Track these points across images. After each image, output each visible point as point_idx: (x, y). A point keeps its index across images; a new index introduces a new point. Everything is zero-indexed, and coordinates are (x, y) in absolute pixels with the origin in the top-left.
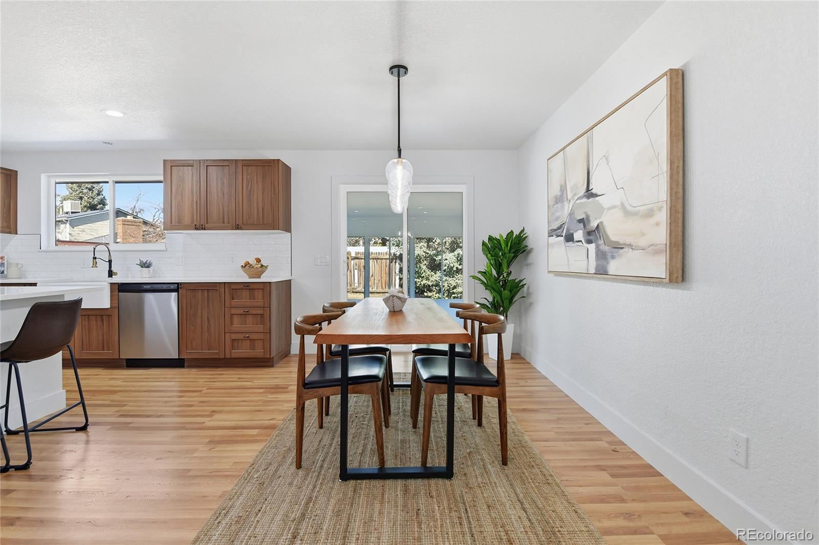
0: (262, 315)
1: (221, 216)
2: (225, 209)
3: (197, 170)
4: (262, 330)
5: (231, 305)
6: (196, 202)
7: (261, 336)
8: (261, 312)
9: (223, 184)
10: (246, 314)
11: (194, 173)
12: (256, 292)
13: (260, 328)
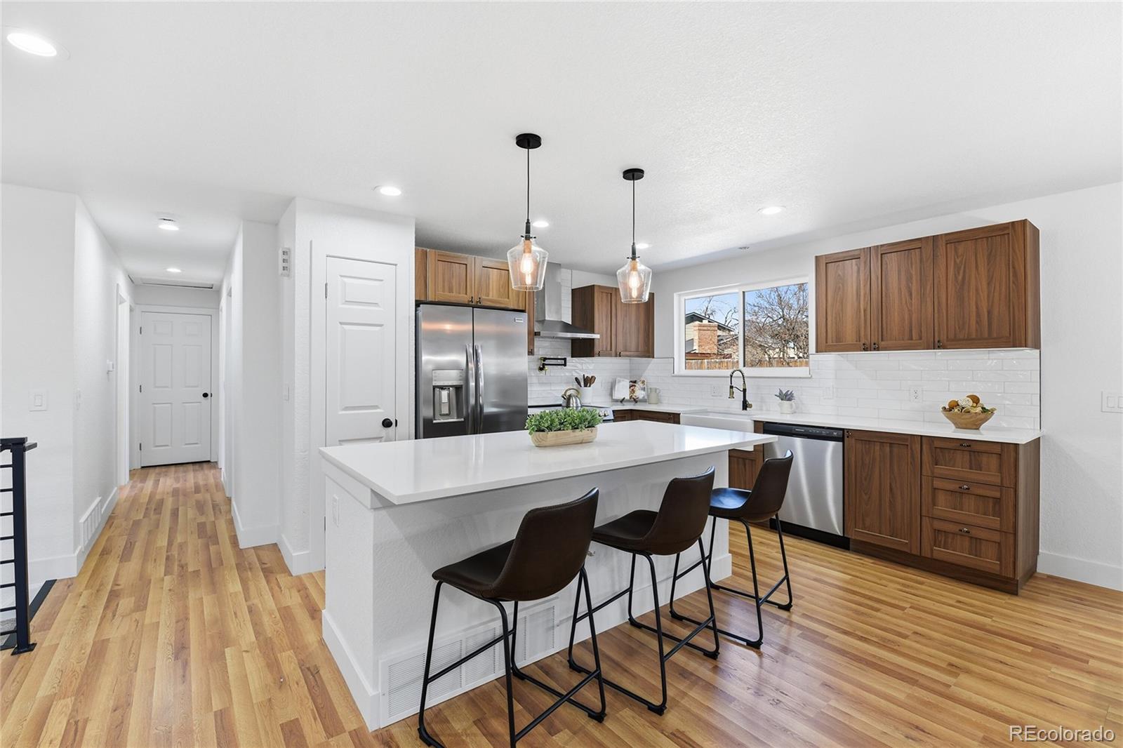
0: (997, 501)
1: (907, 329)
2: (914, 316)
3: (865, 263)
4: (998, 526)
5: (932, 472)
6: (865, 311)
7: (996, 537)
8: (997, 495)
9: (909, 279)
10: (961, 493)
11: (862, 268)
12: (984, 459)
13: (994, 521)
